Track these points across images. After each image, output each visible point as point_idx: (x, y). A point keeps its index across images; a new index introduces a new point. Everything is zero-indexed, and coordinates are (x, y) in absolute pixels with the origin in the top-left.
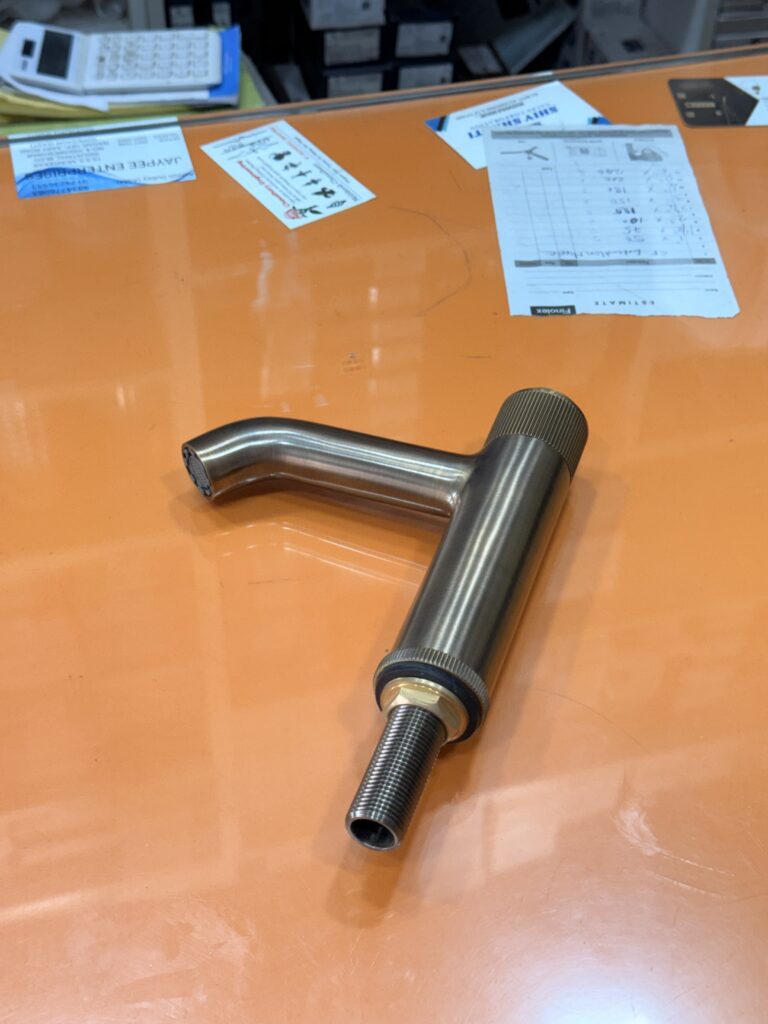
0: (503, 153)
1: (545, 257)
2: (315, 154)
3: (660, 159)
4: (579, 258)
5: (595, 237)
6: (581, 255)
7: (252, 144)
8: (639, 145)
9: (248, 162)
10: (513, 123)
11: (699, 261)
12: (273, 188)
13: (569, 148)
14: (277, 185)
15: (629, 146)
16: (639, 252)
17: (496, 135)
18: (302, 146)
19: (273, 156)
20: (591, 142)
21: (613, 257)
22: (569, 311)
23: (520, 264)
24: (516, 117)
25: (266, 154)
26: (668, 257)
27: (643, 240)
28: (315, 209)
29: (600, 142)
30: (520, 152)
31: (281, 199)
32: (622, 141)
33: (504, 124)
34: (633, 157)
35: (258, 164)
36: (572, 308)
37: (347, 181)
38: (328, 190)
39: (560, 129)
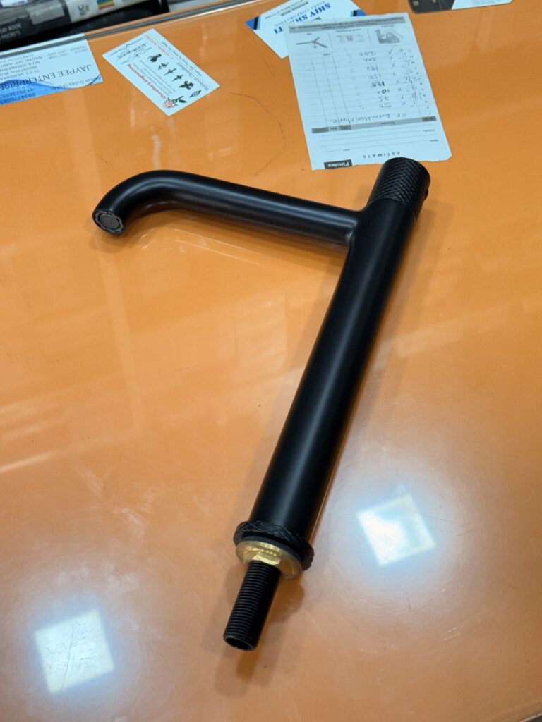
0: (298, 44)
1: (331, 124)
2: (177, 55)
3: (399, 41)
4: (352, 123)
5: (361, 106)
6: (353, 121)
7: (135, 50)
8: (385, 30)
9: (135, 65)
10: (302, 19)
11: (426, 119)
12: (153, 84)
13: (339, 36)
14: (156, 81)
15: (378, 32)
16: (389, 115)
17: (292, 29)
18: (167, 48)
19: (150, 59)
20: (354, 30)
21: (372, 120)
22: (348, 164)
23: (316, 131)
24: (304, 14)
25: (145, 57)
26: (407, 117)
27: (390, 106)
28: (181, 99)
29: (360, 30)
30: (309, 43)
31: (160, 93)
32: (373, 28)
33: (297, 20)
34: (381, 41)
35: (141, 66)
36: (350, 161)
37: (200, 75)
38: (188, 83)
39: (333, 22)
